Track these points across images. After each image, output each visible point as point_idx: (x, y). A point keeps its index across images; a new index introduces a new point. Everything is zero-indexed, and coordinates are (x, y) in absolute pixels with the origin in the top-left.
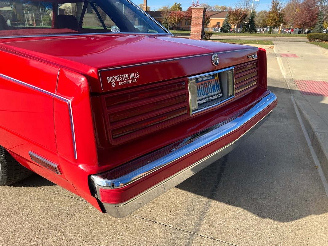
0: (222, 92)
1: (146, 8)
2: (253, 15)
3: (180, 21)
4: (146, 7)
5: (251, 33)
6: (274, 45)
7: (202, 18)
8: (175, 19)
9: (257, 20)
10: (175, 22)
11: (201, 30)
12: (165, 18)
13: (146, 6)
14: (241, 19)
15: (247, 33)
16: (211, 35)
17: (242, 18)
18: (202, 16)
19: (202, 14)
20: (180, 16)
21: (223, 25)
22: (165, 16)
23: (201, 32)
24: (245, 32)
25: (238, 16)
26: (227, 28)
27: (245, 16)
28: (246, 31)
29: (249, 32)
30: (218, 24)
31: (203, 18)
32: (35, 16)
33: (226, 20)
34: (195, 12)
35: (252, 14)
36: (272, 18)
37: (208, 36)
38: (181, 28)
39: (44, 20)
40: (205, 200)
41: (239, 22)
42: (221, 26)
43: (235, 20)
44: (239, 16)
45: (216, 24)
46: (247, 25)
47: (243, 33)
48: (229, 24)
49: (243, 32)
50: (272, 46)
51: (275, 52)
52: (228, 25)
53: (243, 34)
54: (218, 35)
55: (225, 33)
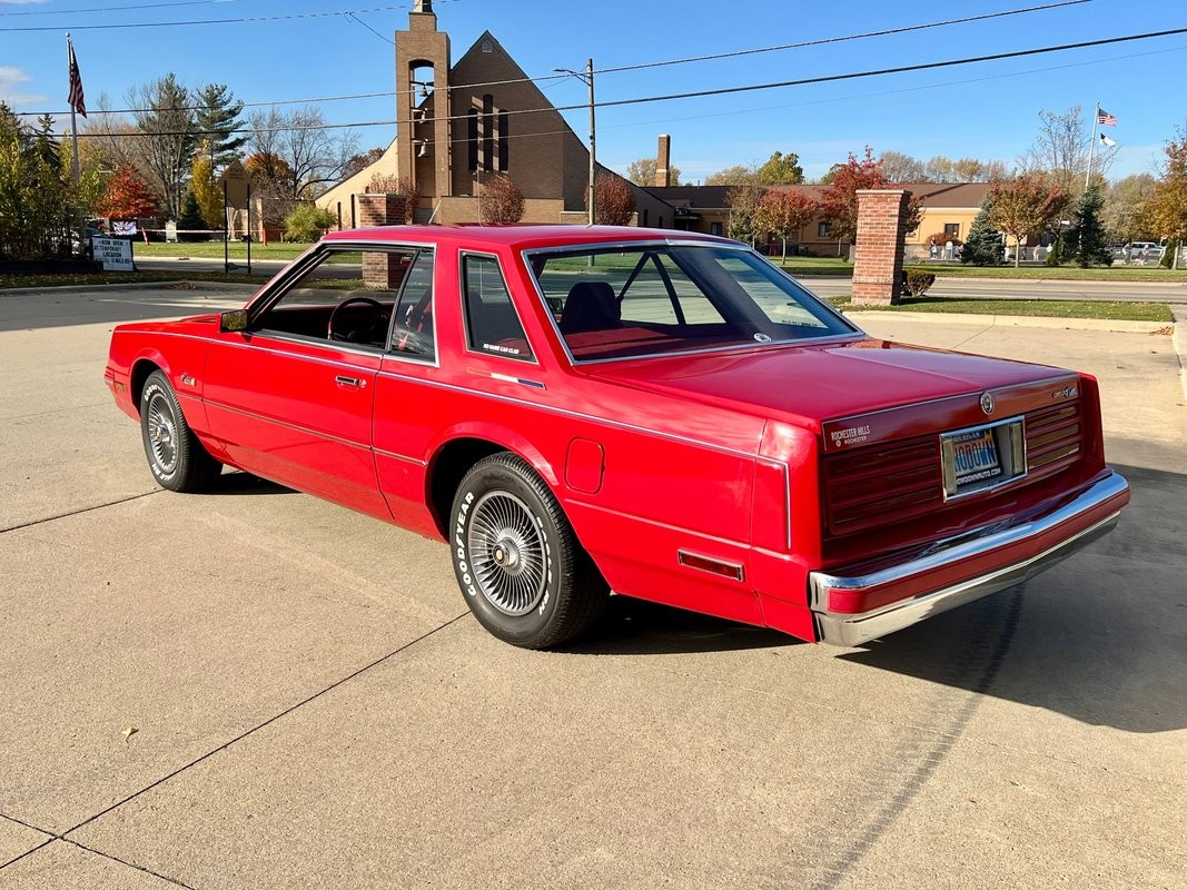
0: (1000, 465)
1: (668, 174)
2: (1094, 199)
3: (800, 220)
4: (665, 171)
5: (1085, 266)
6: (1174, 321)
7: (896, 227)
8: (782, 216)
9: (1109, 220)
10: (781, 228)
11: (892, 268)
12: (742, 215)
13: (667, 168)
14: (1042, 213)
15: (1072, 268)
16: (930, 284)
17: (1046, 209)
18: (897, 219)
19: (897, 212)
20: (802, 205)
21: (970, 237)
22: (742, 205)
23: (892, 276)
24: (1063, 261)
25: (1030, 205)
26: (990, 249)
27: (1060, 203)
28: (1067, 257)
29: (1078, 261)
30: (951, 229)
31: (899, 224)
32: (263, 209)
33: (982, 220)
34: (869, 205)
35: (1087, 195)
36: (1173, 209)
37: (916, 288)
38: (801, 248)
39: (297, 224)
40: (969, 694)
41: (1035, 227)
42: (963, 236)
43: (1020, 218)
44: (1035, 201)
45: (942, 230)
46: (1071, 237)
47: (1056, 265)
48: (996, 232)
49: (1053, 263)
50: (1170, 324)
51: (1178, 350)
52: (993, 237)
53: (1055, 269)
54: (950, 276)
55: (981, 266)
